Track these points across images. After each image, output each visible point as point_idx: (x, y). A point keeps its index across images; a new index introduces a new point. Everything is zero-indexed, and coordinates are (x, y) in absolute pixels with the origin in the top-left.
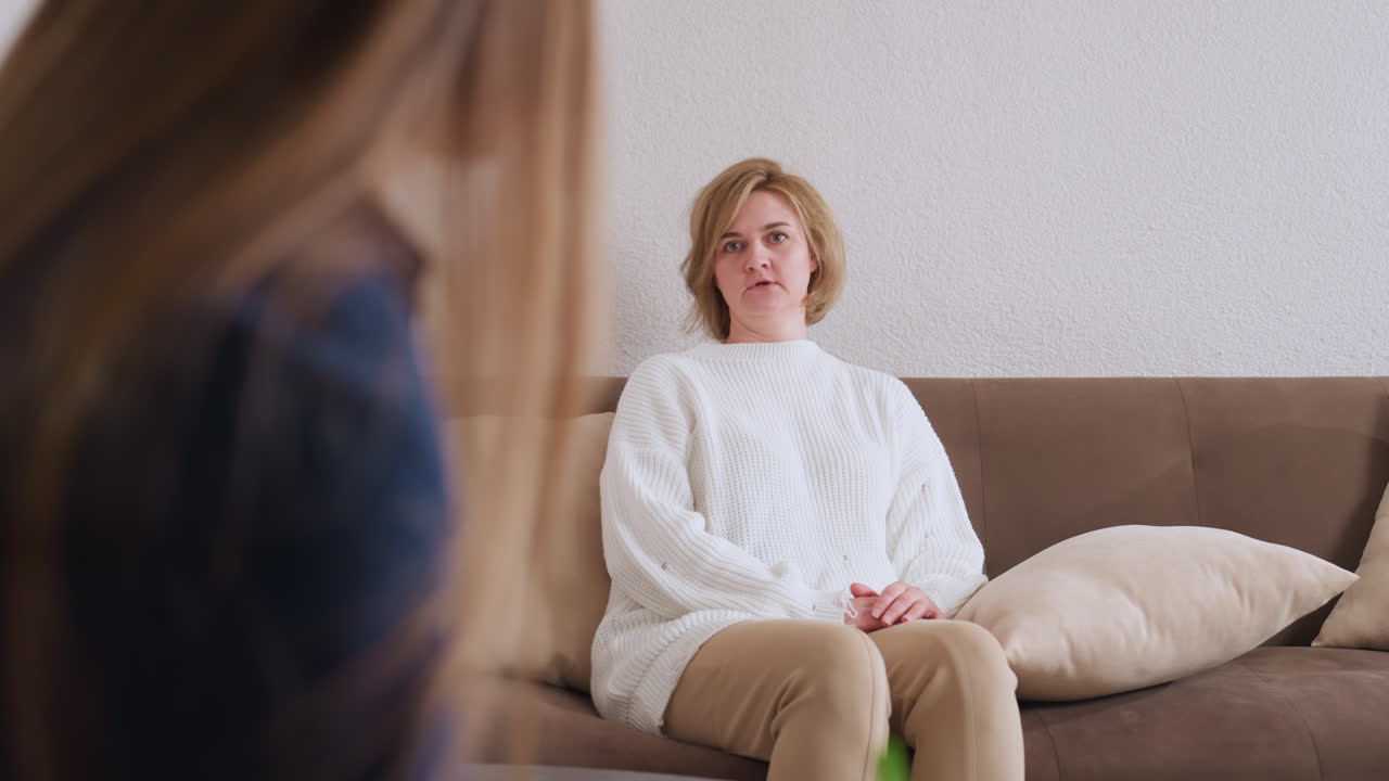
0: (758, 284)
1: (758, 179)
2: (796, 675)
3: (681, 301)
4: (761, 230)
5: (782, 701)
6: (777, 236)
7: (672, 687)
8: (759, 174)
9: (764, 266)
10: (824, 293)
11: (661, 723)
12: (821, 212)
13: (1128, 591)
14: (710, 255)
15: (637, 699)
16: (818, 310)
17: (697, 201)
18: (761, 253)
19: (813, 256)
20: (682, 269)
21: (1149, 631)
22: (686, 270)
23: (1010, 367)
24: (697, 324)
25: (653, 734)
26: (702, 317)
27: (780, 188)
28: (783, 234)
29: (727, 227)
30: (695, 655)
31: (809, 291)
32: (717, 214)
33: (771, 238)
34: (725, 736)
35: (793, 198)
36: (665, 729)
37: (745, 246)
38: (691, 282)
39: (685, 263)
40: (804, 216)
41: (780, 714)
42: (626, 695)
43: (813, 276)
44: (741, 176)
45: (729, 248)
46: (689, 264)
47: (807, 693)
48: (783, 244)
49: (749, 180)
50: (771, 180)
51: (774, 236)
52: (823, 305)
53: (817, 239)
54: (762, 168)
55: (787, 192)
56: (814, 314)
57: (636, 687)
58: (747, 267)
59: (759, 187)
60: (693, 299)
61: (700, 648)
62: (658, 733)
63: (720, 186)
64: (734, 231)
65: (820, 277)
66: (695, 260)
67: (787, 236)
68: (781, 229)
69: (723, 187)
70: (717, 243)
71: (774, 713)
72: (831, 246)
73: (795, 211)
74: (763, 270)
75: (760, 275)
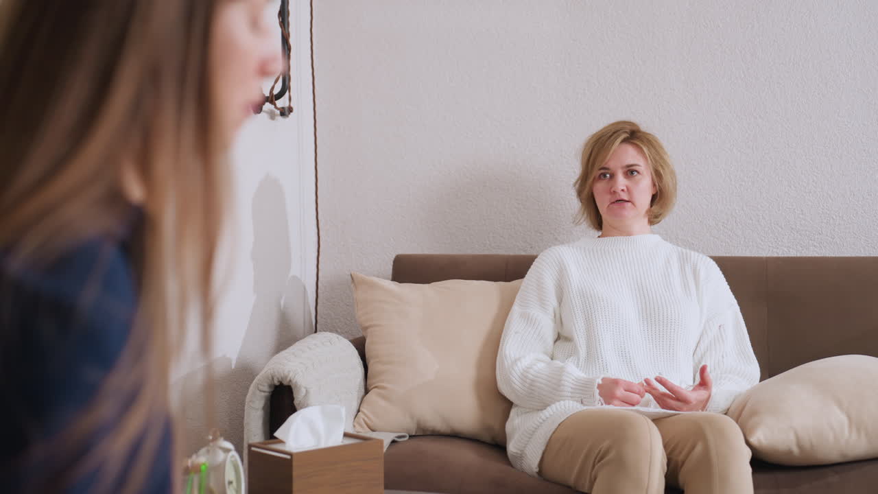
0: (617, 201)
1: (624, 136)
2: (605, 444)
3: (574, 204)
4: (623, 168)
5: (597, 461)
6: (632, 172)
7: (543, 448)
8: (626, 132)
9: (623, 190)
10: (661, 208)
11: (537, 470)
12: (662, 158)
13: (840, 404)
14: (590, 180)
15: (526, 455)
16: (656, 217)
17: (586, 145)
18: (621, 181)
19: (654, 185)
20: (575, 186)
21: (850, 432)
22: (577, 186)
23: (801, 249)
24: (583, 219)
25: (534, 477)
26: (585, 215)
27: (638, 143)
28: (636, 171)
29: (604, 164)
30: (556, 429)
31: (651, 206)
32: (597, 155)
33: (629, 173)
34: (571, 480)
35: (645, 149)
36: (540, 473)
37: (613, 176)
38: (580, 193)
39: (576, 182)
40: (651, 160)
41: (596, 467)
42: (519, 452)
43: (654, 198)
44: (614, 133)
45: (602, 177)
46: (579, 182)
47: (611, 455)
48: (636, 177)
49: (619, 136)
50: (634, 135)
51: (630, 172)
52: (660, 215)
53: (658, 175)
54: (628, 128)
55: (642, 146)
56: (653, 218)
57: (525, 447)
58: (612, 191)
59: (624, 141)
60: (580, 204)
61: (559, 425)
62: (536, 475)
63: (600, 138)
64: (606, 166)
65: (659, 198)
66: (582, 181)
67: (638, 172)
68: (634, 168)
69: (603, 138)
70: (596, 173)
71: (594, 466)
72: (667, 178)
73: (646, 158)
74: (622, 193)
75: (619, 195)
